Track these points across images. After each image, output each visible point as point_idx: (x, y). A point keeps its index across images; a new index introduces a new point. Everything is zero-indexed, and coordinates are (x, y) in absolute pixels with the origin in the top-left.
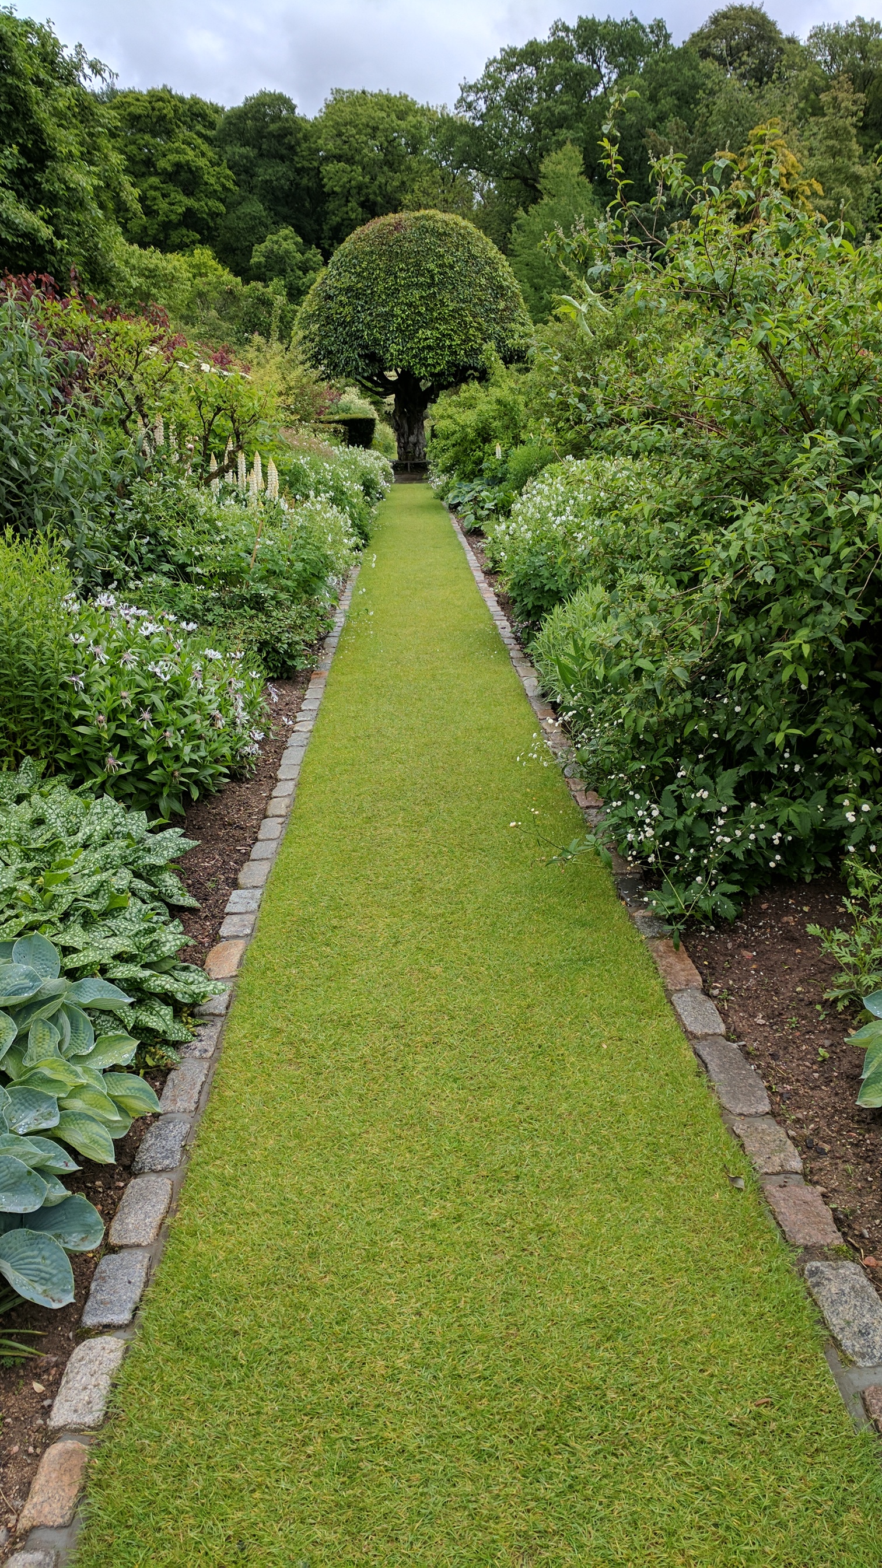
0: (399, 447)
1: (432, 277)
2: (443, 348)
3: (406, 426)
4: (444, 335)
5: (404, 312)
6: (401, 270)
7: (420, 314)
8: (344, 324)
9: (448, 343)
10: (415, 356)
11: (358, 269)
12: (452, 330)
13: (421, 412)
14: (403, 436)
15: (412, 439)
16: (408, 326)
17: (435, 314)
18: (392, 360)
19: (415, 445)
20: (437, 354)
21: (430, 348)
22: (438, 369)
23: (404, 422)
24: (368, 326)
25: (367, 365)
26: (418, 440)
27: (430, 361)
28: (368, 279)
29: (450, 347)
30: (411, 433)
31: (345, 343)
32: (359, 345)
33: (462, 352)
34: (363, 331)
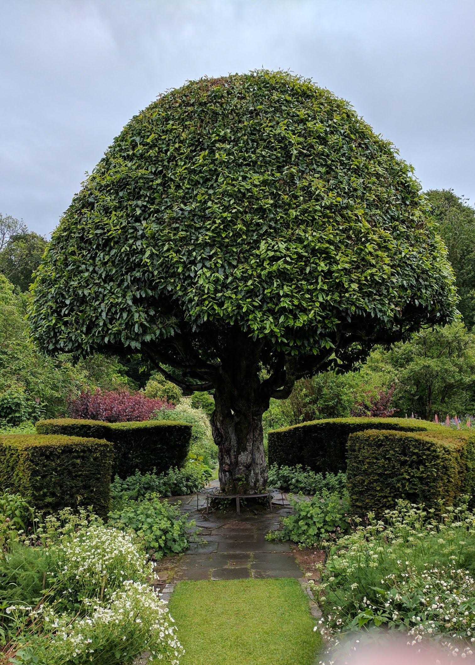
0: (222, 470)
1: (286, 149)
2: (311, 278)
3: (233, 437)
4: (314, 252)
5: (227, 209)
6: (224, 140)
7: (261, 211)
8: (107, 244)
9: (323, 266)
10: (251, 293)
11: (140, 149)
12: (330, 242)
13: (259, 415)
14: (228, 452)
15: (244, 458)
16: (237, 234)
17: (293, 213)
18: (200, 303)
19: (248, 467)
20: (299, 289)
21: (284, 276)
22: (303, 319)
23: (231, 430)
24: (154, 240)
25: (152, 320)
26: (253, 460)
27: (285, 303)
28: (156, 161)
29: (329, 274)
30: (241, 448)
31: (109, 279)
32: (135, 281)
33: (355, 286)
34: (143, 252)
